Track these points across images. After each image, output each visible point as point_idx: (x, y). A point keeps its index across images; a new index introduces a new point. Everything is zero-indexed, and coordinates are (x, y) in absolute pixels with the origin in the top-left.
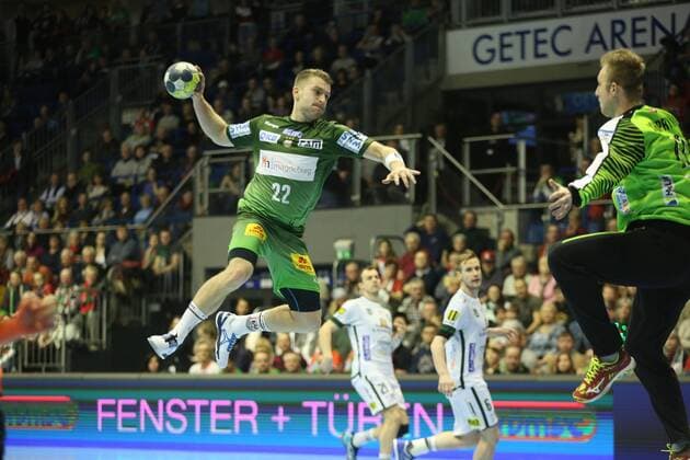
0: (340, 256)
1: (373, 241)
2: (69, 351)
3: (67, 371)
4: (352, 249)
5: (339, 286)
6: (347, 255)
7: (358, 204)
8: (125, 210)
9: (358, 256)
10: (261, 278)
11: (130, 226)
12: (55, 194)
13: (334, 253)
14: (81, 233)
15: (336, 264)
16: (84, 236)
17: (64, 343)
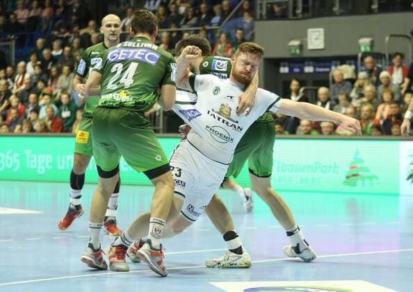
0: (363, 49)
1: (387, 39)
2: (166, 118)
3: (164, 132)
4: (372, 45)
5: (362, 71)
6: (368, 49)
7: (376, 11)
8: (204, 16)
9: (376, 50)
10: (305, 66)
11: (208, 27)
12: (154, 4)
13: (359, 47)
14: (172, 32)
15: (360, 55)
16: (174, 35)
17: (161, 112)
